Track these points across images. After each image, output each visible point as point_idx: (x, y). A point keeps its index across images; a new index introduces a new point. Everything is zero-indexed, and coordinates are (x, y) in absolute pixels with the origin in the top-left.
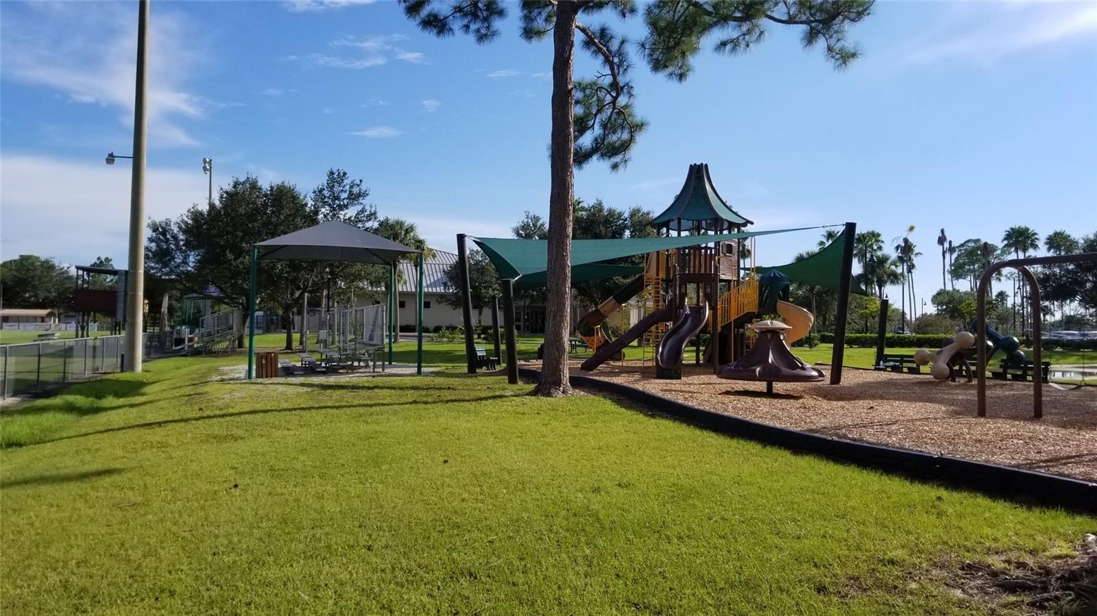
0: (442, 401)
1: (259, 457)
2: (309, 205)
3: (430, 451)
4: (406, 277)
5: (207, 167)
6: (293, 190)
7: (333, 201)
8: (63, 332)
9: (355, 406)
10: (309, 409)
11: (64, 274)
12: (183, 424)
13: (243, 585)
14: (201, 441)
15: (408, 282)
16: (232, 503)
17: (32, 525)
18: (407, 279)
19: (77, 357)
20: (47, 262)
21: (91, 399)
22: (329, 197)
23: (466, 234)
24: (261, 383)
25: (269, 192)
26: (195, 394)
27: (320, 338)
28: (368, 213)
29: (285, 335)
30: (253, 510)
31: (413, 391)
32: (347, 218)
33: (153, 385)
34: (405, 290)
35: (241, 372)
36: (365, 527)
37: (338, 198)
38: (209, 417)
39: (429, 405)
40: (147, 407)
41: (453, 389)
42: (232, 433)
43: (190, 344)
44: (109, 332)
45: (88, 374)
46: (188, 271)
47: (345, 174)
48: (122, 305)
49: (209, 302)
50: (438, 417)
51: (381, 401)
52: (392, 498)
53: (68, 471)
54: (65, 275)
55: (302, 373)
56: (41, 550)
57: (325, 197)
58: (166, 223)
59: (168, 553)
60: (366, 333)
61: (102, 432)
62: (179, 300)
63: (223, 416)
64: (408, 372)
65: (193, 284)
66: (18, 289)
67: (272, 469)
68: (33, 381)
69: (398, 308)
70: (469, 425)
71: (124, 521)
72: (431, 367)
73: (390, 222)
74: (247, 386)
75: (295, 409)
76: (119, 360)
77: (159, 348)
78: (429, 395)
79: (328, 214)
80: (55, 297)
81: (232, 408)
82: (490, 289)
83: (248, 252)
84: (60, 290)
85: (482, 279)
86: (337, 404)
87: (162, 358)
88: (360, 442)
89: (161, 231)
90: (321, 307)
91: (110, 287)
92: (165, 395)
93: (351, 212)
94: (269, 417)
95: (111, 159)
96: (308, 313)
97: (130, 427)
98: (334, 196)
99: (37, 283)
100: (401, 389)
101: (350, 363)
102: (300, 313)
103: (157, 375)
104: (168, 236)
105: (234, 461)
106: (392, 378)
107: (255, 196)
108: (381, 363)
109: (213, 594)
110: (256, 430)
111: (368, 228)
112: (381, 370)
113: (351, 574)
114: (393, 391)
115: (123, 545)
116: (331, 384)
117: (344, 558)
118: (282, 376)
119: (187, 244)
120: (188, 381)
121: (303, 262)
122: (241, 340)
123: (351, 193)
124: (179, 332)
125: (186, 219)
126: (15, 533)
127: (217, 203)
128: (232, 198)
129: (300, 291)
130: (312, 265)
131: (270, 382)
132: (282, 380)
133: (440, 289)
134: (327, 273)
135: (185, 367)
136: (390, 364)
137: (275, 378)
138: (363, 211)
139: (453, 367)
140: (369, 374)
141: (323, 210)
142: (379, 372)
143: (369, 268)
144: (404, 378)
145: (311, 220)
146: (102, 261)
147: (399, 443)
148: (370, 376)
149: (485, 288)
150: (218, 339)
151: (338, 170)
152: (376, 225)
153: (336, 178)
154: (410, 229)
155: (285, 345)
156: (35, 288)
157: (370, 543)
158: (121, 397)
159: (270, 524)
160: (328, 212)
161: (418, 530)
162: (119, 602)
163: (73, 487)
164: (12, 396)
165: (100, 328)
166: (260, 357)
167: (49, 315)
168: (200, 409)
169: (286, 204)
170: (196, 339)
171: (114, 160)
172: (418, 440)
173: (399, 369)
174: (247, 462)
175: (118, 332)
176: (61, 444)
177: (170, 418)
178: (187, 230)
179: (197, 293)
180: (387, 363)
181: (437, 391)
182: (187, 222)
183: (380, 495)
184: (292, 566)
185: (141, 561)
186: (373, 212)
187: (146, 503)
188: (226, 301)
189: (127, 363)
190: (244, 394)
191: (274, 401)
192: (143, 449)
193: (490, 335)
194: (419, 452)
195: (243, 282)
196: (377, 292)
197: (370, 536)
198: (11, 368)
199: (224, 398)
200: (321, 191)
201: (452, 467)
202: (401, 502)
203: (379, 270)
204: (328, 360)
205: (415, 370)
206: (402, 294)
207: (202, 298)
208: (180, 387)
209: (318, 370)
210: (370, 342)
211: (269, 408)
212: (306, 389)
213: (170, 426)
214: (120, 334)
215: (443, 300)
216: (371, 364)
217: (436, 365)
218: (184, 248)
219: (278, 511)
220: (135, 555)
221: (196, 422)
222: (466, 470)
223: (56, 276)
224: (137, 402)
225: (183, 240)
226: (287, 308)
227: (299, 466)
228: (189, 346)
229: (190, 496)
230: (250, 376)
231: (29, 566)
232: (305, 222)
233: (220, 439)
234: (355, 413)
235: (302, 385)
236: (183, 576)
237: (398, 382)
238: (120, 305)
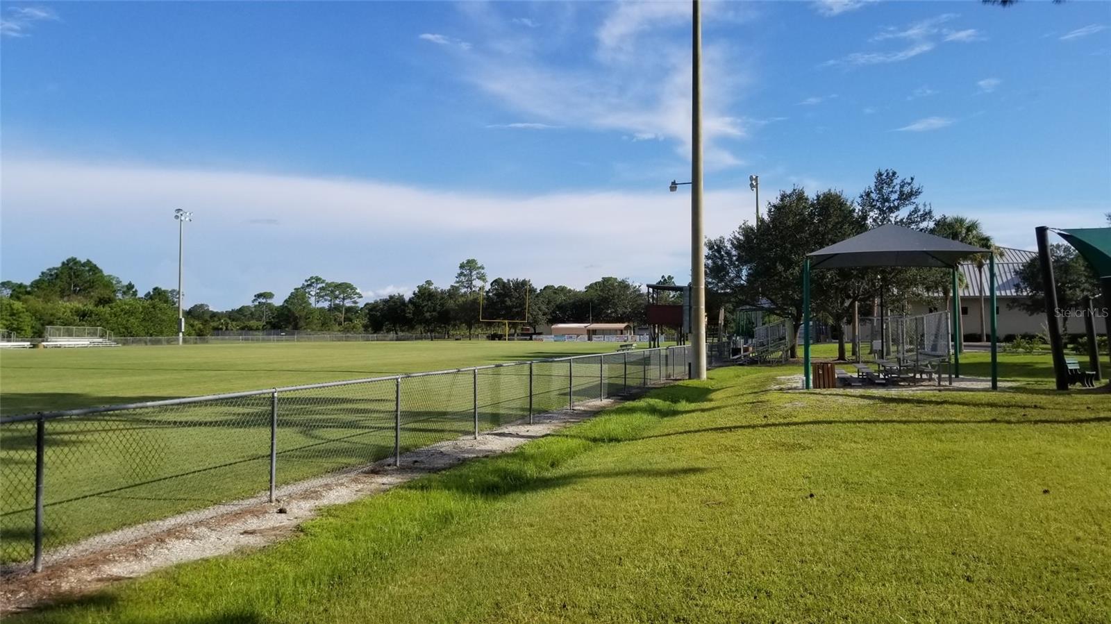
0: (1030, 422)
1: (830, 468)
2: (857, 211)
3: (1023, 478)
4: (967, 280)
5: (754, 184)
6: (840, 197)
7: (883, 203)
8: (639, 344)
9: (924, 422)
10: (875, 422)
11: (636, 291)
12: (751, 430)
13: (836, 597)
14: (770, 448)
15: (970, 286)
16: (811, 512)
17: (638, 512)
18: (969, 283)
19: (654, 365)
20: (623, 282)
21: (668, 403)
22: (877, 201)
23: (1048, 226)
24: (819, 394)
25: (815, 202)
26: (758, 402)
27: (874, 348)
28: (921, 212)
29: (837, 346)
30: (833, 522)
31: (990, 409)
32: (898, 220)
33: (718, 392)
34: (967, 294)
35: (798, 382)
36: (960, 555)
37: (887, 200)
38: (774, 425)
39: (1013, 425)
40: (716, 412)
41: (1041, 408)
42: (799, 442)
43: (746, 354)
44: (675, 343)
45: (663, 381)
46: (742, 285)
47: (894, 173)
48: (688, 318)
49: (760, 313)
50: (1026, 440)
51: (953, 418)
52: (986, 526)
53: (659, 466)
54: (638, 293)
55: (860, 384)
56: (649, 536)
57: (874, 200)
58: (720, 241)
59: (759, 554)
60: (928, 343)
61: (681, 433)
62: (732, 312)
63: (788, 424)
64: (980, 387)
65: (745, 296)
66: (602, 307)
67: (845, 482)
68: (622, 385)
69: (961, 315)
70: (1069, 451)
71: (713, 518)
72: (1008, 381)
73: (948, 220)
74: (807, 395)
75: (859, 422)
76: (687, 368)
77: (720, 357)
78: (1012, 414)
79: (878, 218)
80: (630, 312)
81: (795, 417)
82: (1077, 289)
83: (797, 263)
84: (634, 306)
85: (1066, 278)
86: (904, 419)
87: (723, 367)
88: (936, 461)
89: (716, 248)
90: (873, 316)
91: (672, 302)
92: (730, 402)
93: (903, 213)
94: (834, 428)
95: (674, 187)
96: (860, 320)
97: (705, 430)
98: (883, 199)
99: (616, 301)
100: (975, 405)
101: (912, 375)
102: (851, 321)
103: (720, 382)
104: (722, 253)
105: (806, 471)
106: (962, 393)
107: (801, 207)
108: (947, 376)
109: (808, 602)
110: (822, 440)
111: (923, 229)
112: (947, 383)
113: (953, 605)
114: (965, 407)
115: (716, 541)
116: (894, 397)
117: (940, 585)
118: (839, 387)
119: (739, 258)
120: (748, 389)
121: (853, 269)
122: (793, 349)
123: (902, 193)
124: (735, 343)
125: (738, 236)
126: (627, 517)
127: (766, 218)
128: (779, 211)
129: (851, 300)
130: (863, 272)
131: (829, 392)
132: (841, 391)
133: (1011, 292)
134: (879, 279)
135: (743, 376)
136: (957, 376)
137: (833, 389)
138: (916, 211)
139: (1036, 382)
140: (934, 388)
141: (871, 214)
142: (945, 386)
143: (925, 272)
144: (977, 393)
145: (859, 226)
146: (665, 279)
147: (983, 466)
148: (935, 390)
149: (1070, 289)
150: (772, 350)
151: (887, 170)
152: (932, 225)
153: (884, 179)
154: (972, 227)
155: (838, 356)
156: (615, 305)
157: (968, 574)
158: (693, 402)
159: (852, 538)
160: (877, 215)
161: (1025, 567)
162: (722, 594)
163: (665, 481)
164: (607, 398)
165: (667, 339)
166: (817, 367)
167: (626, 328)
168: (765, 417)
169: (833, 211)
170: (751, 349)
171: (676, 187)
172: (1006, 464)
173: (968, 383)
174: (819, 472)
175: (682, 343)
176: (650, 441)
177: (739, 424)
178: (738, 245)
179: (749, 305)
180: (953, 376)
181: (1020, 410)
182: (738, 239)
183: (970, 521)
184: (884, 585)
185: (735, 558)
186: (927, 211)
187: (731, 503)
188: (778, 312)
189: (694, 372)
190: (805, 404)
191: (836, 412)
192: (720, 452)
193: (1083, 345)
194: (1009, 478)
195: (793, 292)
196: (935, 298)
197: (967, 565)
198: (605, 374)
199: (786, 407)
200: (868, 194)
201: (1055, 498)
202: (997, 534)
203: (936, 273)
204: (886, 372)
205: (989, 385)
206: (964, 299)
207: (754, 310)
208: (742, 395)
209: (877, 381)
210: (933, 353)
211: (832, 419)
212: (867, 402)
213: (740, 431)
214: (684, 344)
215: (1015, 304)
216: (935, 376)
217: (1012, 379)
218: (737, 263)
219: (860, 526)
220: (730, 551)
221: (762, 429)
222: (1075, 504)
223: (631, 294)
224: (707, 407)
225: (735, 256)
226: (838, 318)
227: (873, 481)
228: (745, 356)
229: (769, 501)
230: (808, 387)
231: (643, 549)
232: (853, 229)
233: (791, 448)
234: (925, 430)
235: (862, 397)
236: (776, 579)
237: (970, 397)
238: (686, 318)
